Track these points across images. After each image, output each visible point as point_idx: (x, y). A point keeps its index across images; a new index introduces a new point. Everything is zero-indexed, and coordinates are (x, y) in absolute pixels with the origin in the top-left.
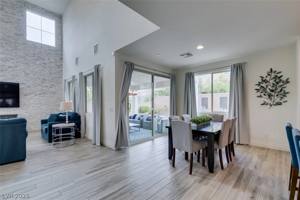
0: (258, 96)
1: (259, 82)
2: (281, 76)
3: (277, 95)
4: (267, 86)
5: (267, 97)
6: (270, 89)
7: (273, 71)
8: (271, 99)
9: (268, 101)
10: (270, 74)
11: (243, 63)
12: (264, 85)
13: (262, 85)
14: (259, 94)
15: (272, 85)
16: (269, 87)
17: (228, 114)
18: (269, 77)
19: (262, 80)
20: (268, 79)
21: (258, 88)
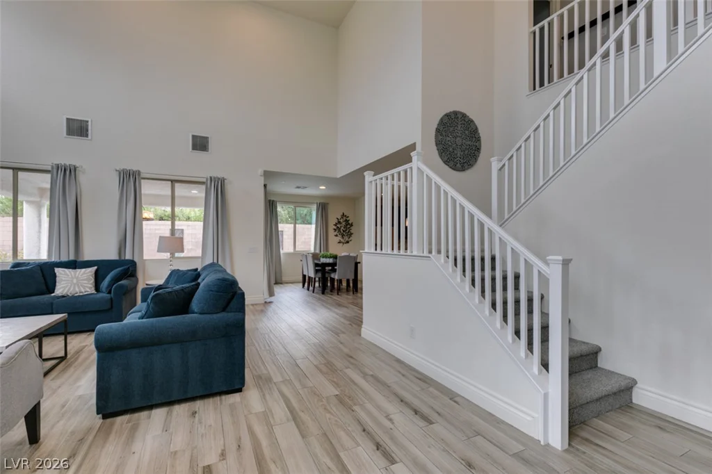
0: (335, 235)
1: (336, 223)
2: (349, 220)
3: (347, 235)
4: (341, 227)
5: (340, 236)
6: (342, 230)
8: (343, 238)
9: (342, 240)
10: (343, 217)
11: (327, 203)
13: (338, 225)
14: (336, 233)
15: (344, 226)
19: (338, 221)
20: (341, 221)
21: (335, 228)
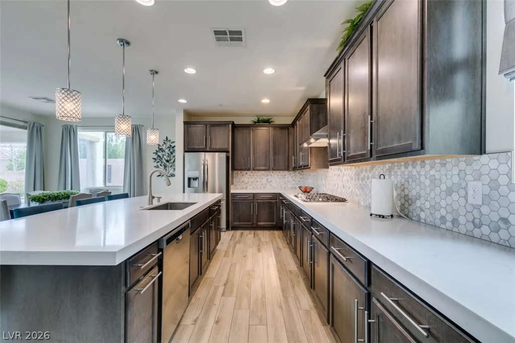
0: (155, 167)
1: (156, 151)
2: (174, 147)
3: (171, 166)
4: (163, 155)
5: (163, 167)
6: (165, 159)
7: (169, 139)
8: (166, 170)
9: (164, 172)
10: (166, 142)
11: (140, 125)
12: (160, 154)
13: (159, 154)
14: (156, 164)
15: (167, 155)
16: (165, 157)
17: (122, 188)
18: (165, 145)
19: (159, 148)
20: (164, 148)
21: (156, 157)
